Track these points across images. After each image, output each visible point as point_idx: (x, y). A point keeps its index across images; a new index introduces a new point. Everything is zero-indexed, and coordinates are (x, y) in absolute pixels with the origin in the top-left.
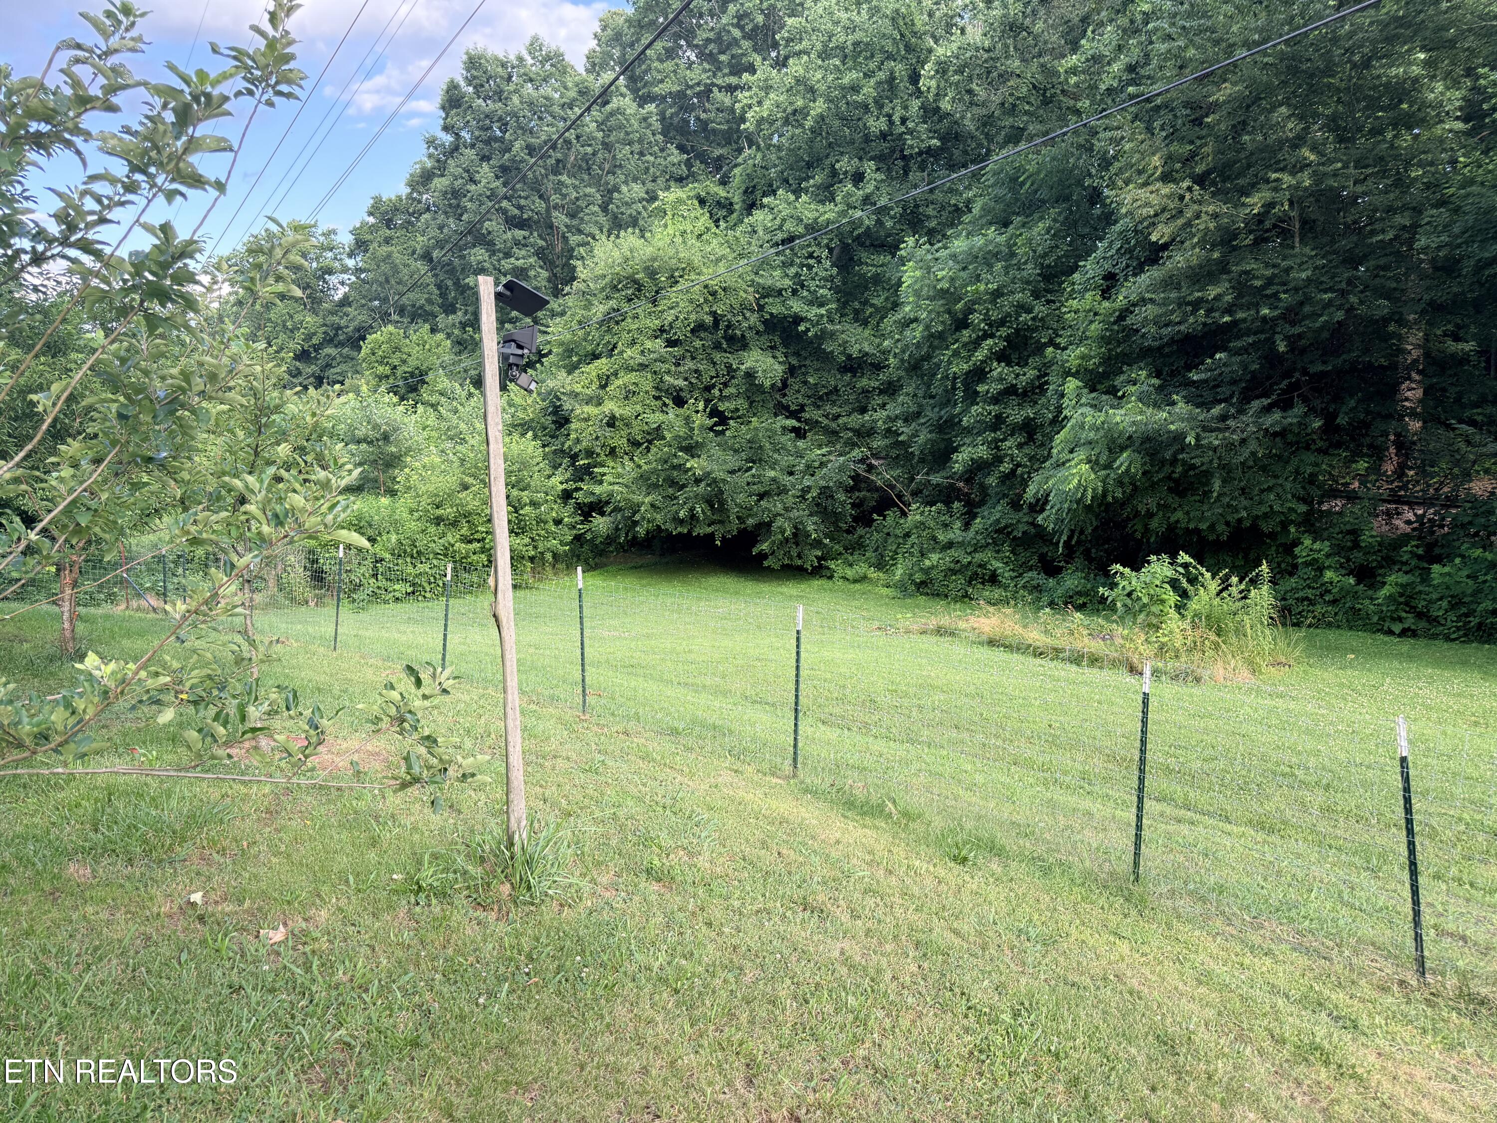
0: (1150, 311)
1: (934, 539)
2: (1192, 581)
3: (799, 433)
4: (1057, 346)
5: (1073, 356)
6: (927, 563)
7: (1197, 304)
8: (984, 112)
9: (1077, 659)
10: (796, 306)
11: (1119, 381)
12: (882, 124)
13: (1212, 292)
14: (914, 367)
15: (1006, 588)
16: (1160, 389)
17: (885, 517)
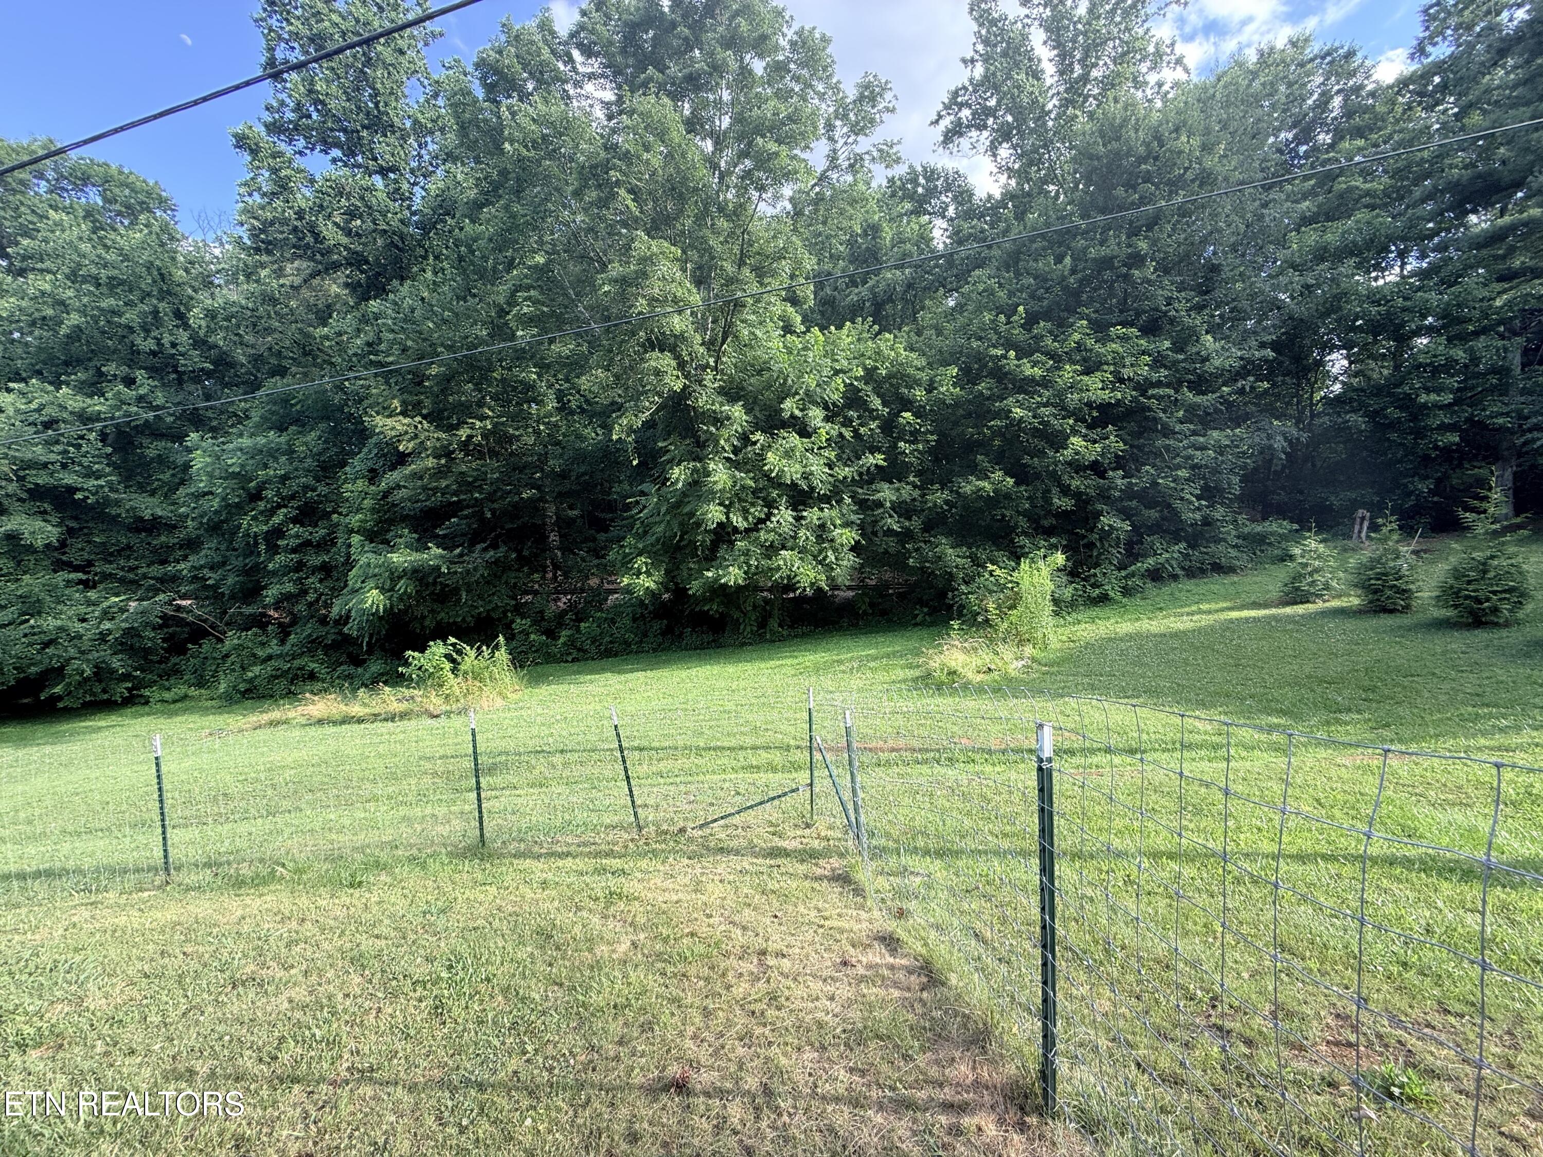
0: (403, 493)
1: (254, 655)
2: (460, 653)
3: (87, 585)
4: (340, 514)
5: (355, 520)
6: (250, 674)
7: (435, 490)
8: (253, 351)
9: (391, 718)
10: (69, 479)
11: (389, 536)
12: (151, 344)
13: (444, 483)
14: (214, 528)
15: (323, 681)
16: (419, 540)
17: (200, 646)
